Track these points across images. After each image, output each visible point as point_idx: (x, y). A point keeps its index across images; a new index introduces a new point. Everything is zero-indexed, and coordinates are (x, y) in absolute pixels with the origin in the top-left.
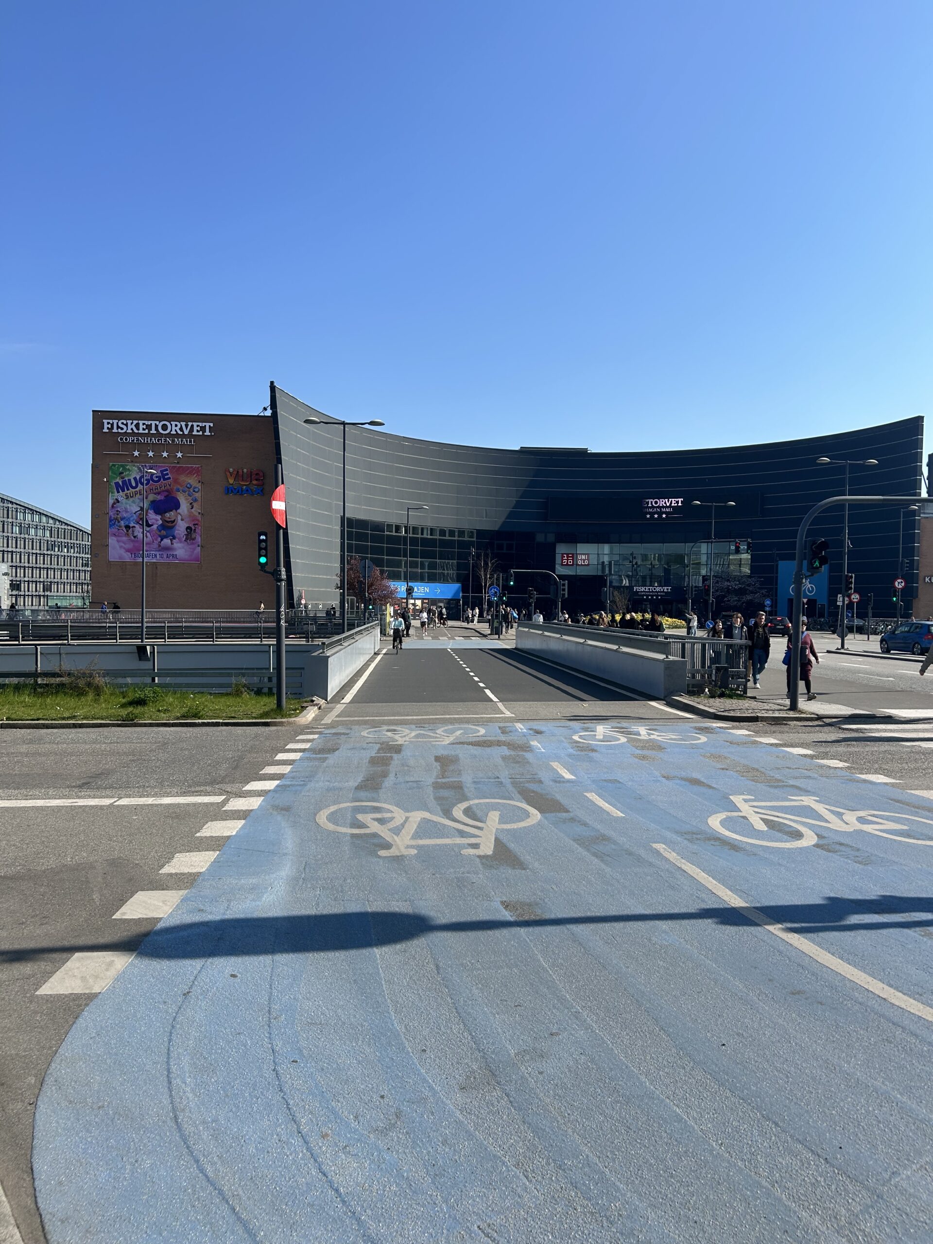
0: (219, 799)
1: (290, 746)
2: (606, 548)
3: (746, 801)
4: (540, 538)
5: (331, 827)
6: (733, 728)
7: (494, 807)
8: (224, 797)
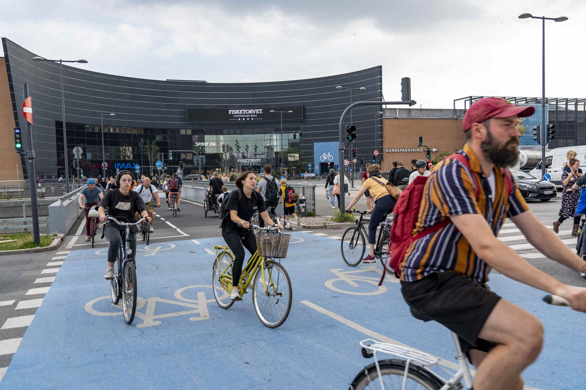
0: (11, 302)
1: (49, 264)
2: (221, 137)
3: (340, 271)
4: (183, 132)
5: (95, 313)
6: (315, 233)
7: (201, 290)
8: (14, 301)
